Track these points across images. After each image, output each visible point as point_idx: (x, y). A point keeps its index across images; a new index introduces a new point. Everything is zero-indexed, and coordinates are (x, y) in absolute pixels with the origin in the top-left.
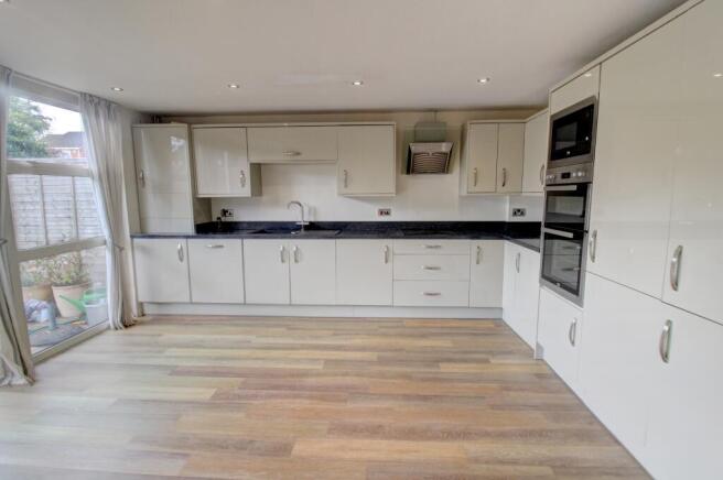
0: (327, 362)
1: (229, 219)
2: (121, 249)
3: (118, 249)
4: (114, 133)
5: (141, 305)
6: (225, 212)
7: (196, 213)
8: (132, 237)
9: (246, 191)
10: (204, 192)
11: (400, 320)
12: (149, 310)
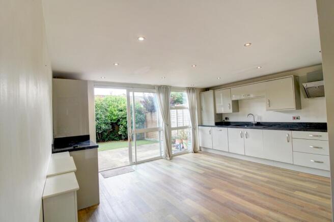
0: (245, 176)
1: (228, 121)
2: (195, 129)
3: (194, 129)
4: (194, 96)
5: (200, 147)
6: (226, 118)
7: (216, 119)
8: (199, 126)
9: (230, 111)
10: (218, 111)
11: (298, 172)
12: (202, 149)
